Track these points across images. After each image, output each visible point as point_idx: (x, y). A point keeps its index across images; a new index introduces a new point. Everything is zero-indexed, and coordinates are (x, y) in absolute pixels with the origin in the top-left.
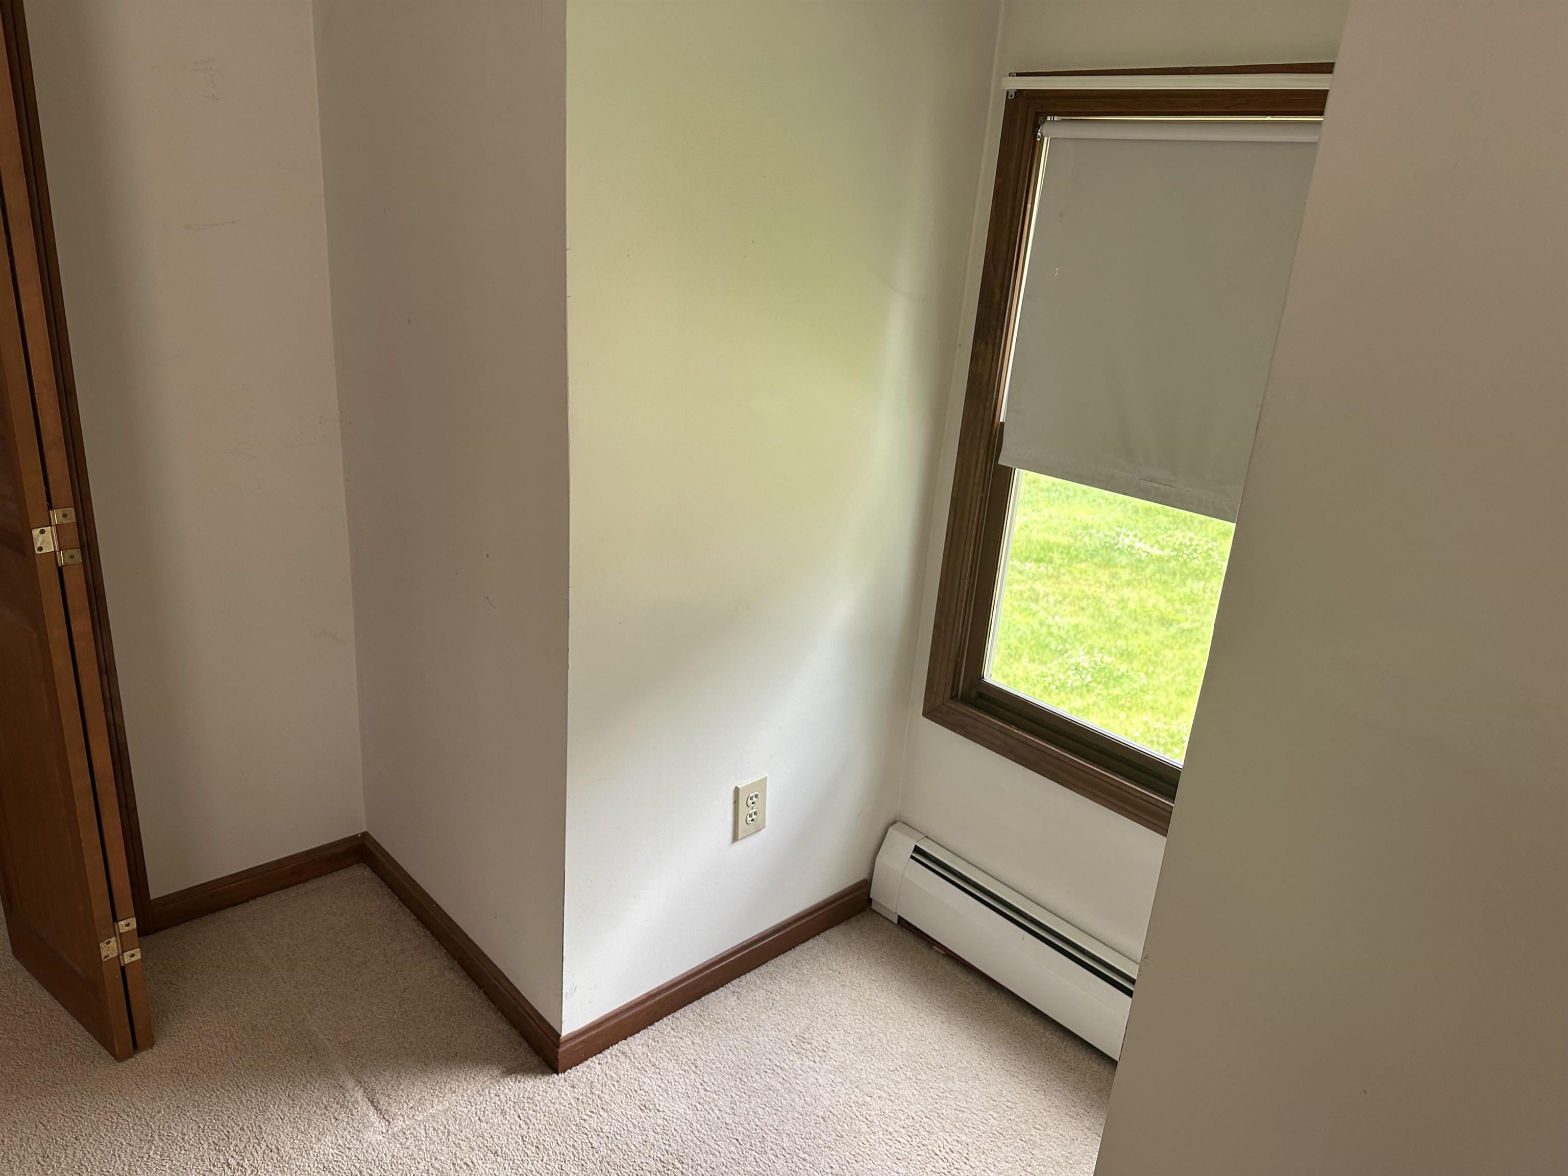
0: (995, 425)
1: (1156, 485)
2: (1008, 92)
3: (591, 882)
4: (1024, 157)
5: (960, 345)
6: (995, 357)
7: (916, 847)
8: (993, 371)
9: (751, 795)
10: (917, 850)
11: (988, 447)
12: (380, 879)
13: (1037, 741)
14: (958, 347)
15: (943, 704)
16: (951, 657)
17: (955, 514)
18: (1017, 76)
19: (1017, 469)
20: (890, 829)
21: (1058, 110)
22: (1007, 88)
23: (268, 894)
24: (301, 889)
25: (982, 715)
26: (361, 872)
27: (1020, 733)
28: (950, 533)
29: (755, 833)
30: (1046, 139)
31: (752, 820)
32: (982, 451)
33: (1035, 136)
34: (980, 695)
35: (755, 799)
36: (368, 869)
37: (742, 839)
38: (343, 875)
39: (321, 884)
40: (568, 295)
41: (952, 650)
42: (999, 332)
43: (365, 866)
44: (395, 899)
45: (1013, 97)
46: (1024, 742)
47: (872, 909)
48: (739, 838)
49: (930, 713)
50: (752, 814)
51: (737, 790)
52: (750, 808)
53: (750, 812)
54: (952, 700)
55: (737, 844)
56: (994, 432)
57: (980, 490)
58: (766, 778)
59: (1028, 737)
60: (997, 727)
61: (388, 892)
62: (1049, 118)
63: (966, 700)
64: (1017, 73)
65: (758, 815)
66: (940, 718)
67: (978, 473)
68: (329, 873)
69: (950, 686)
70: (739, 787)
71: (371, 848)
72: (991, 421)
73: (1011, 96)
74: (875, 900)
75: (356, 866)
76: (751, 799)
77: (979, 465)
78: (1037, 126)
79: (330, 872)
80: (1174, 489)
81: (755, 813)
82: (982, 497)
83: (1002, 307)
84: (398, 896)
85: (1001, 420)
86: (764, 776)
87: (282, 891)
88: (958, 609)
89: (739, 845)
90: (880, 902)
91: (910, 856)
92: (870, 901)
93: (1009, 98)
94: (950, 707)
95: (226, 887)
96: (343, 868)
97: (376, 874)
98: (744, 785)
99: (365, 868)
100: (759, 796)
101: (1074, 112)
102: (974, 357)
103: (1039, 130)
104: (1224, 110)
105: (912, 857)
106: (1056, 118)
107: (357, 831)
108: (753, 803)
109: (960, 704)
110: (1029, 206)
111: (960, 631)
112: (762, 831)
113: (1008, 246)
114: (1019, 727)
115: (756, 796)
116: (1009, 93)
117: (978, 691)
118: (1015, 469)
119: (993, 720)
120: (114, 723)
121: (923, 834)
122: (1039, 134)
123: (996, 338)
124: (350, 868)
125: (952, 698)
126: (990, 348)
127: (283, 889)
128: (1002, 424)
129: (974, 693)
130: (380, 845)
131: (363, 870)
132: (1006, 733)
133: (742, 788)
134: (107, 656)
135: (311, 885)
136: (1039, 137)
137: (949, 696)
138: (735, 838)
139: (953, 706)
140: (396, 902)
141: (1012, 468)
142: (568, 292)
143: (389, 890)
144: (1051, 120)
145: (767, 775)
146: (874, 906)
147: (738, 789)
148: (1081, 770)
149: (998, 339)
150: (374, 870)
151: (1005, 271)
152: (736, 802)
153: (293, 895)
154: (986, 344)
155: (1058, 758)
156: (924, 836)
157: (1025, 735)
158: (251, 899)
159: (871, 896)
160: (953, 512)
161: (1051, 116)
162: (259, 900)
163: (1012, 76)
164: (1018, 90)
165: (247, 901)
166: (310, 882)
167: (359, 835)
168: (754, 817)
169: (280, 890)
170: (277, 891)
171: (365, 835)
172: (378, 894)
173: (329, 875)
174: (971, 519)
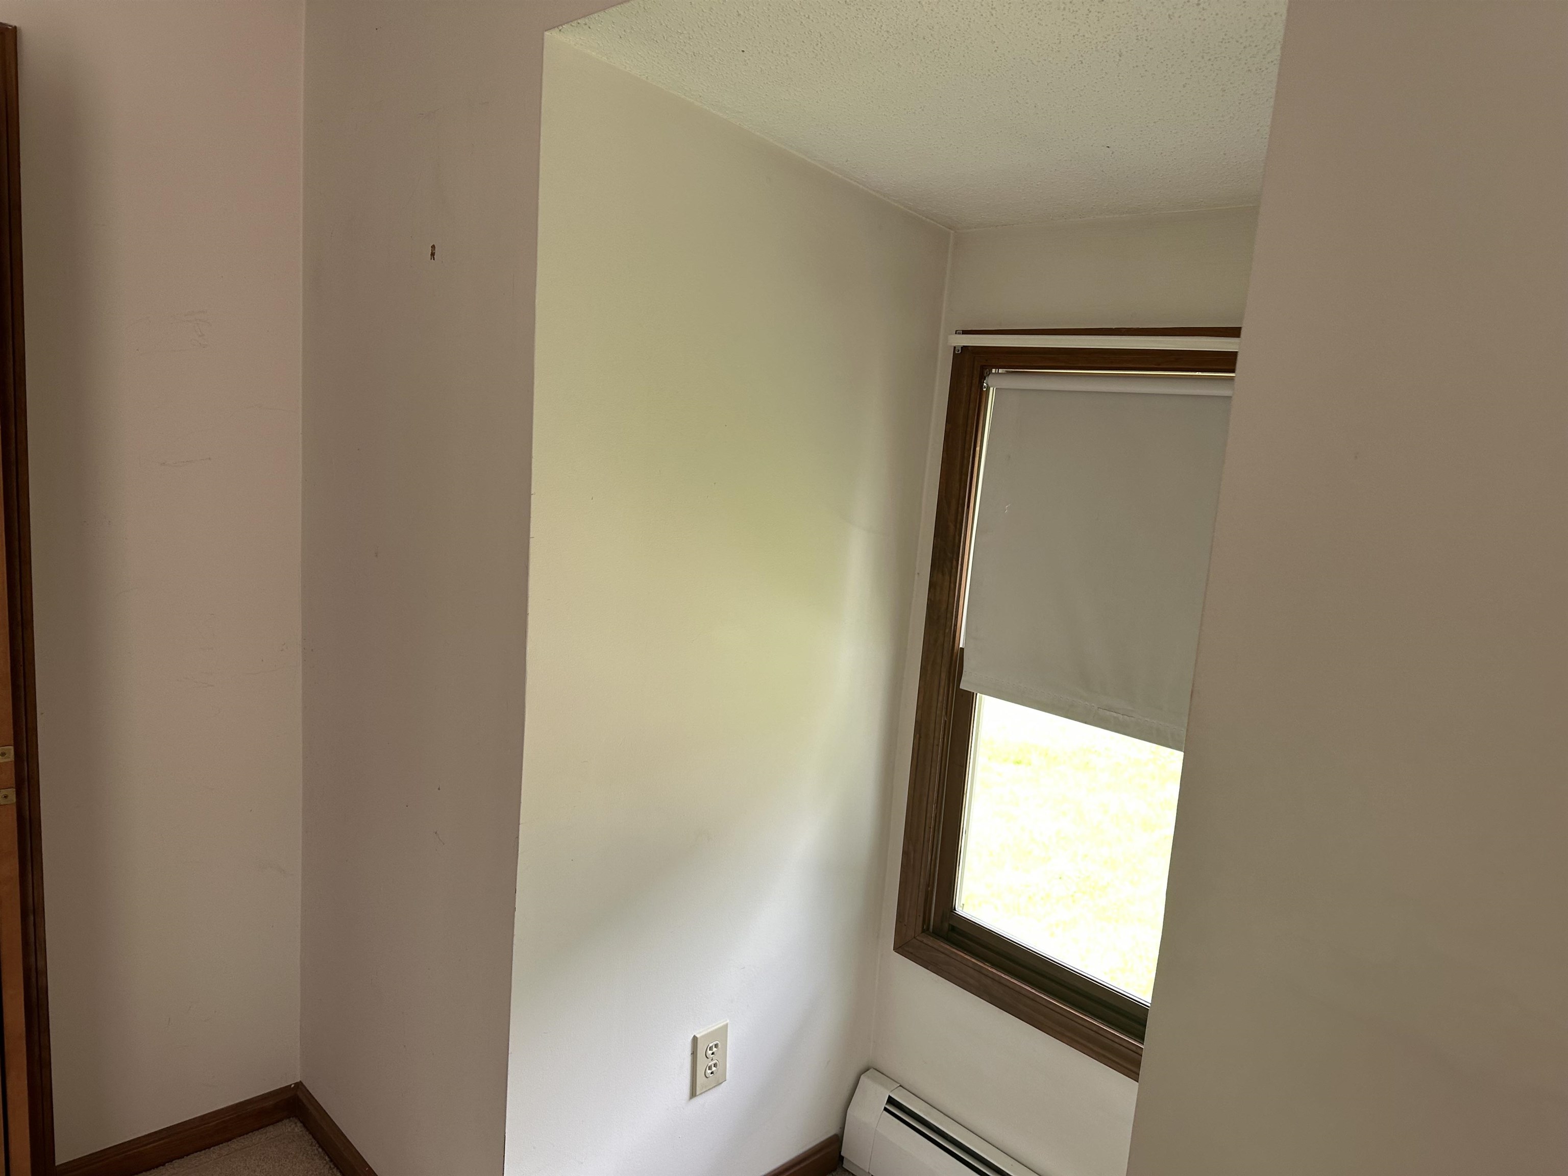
0: (955, 651)
1: (1115, 715)
2: (955, 347)
3: (534, 1148)
4: (972, 406)
5: (918, 574)
6: (952, 585)
7: (890, 1097)
8: (951, 600)
9: (711, 1045)
10: (891, 1101)
11: (949, 672)
12: (311, 1137)
13: (1012, 980)
14: (916, 576)
15: (914, 938)
16: (921, 887)
17: (920, 737)
18: (963, 334)
19: (978, 694)
20: (862, 1076)
21: (1002, 364)
22: (955, 345)
23: (187, 1156)
24: (224, 1149)
25: (954, 950)
26: (292, 1128)
27: (994, 971)
28: (915, 755)
29: (714, 1087)
30: (991, 389)
31: (712, 1073)
32: (944, 676)
33: (982, 386)
34: (953, 929)
35: (715, 1049)
36: (299, 1124)
37: (699, 1095)
38: (272, 1131)
39: (246, 1143)
40: (531, 537)
41: (922, 880)
42: (955, 563)
43: (296, 1121)
44: (325, 1160)
45: (960, 352)
46: (1000, 982)
47: (843, 1168)
48: (697, 1094)
49: (902, 947)
50: (711, 1066)
51: (695, 1039)
52: (710, 1059)
53: (710, 1064)
54: (923, 934)
55: (695, 1100)
56: (955, 655)
57: (944, 713)
58: (726, 1025)
59: (1003, 975)
60: (970, 965)
61: (319, 1152)
62: (994, 371)
63: (937, 934)
64: (963, 331)
65: (718, 1067)
66: (912, 953)
67: (940, 698)
68: (255, 1130)
69: (921, 919)
70: (698, 1036)
71: (305, 1101)
72: (950, 648)
73: (958, 351)
74: (847, 1159)
75: (286, 1121)
76: (711, 1049)
77: (941, 690)
78: (982, 378)
79: (258, 1129)
80: (1133, 718)
81: (715, 1065)
82: (945, 721)
83: (957, 541)
84: (329, 1157)
85: (961, 646)
86: (725, 1023)
87: (203, 1152)
88: (926, 836)
89: (698, 1100)
90: (851, 1159)
91: (883, 1108)
92: (842, 1158)
93: (957, 352)
94: (922, 942)
95: (141, 1149)
96: (273, 1124)
97: (308, 1130)
98: (702, 1034)
99: (296, 1123)
100: (720, 1046)
101: (1017, 366)
102: (932, 585)
103: (985, 382)
104: (1156, 366)
105: (886, 1109)
106: (1000, 371)
107: (290, 1081)
108: (713, 1054)
109: (932, 938)
110: (978, 449)
111: (929, 858)
112: (723, 1084)
113: (960, 486)
114: (994, 965)
115: (716, 1046)
116: (956, 349)
117: (949, 924)
118: (976, 694)
119: (966, 957)
120: (36, 968)
121: (898, 1083)
122: (985, 384)
123: (952, 568)
124: (280, 1124)
125: (923, 931)
126: (947, 577)
127: (205, 1149)
128: (962, 649)
129: (946, 925)
130: (314, 1098)
131: (293, 1126)
132: (980, 971)
133: (702, 1037)
134: (36, 895)
135: (235, 1145)
136: (985, 387)
137: (921, 929)
138: (693, 1094)
139: (925, 941)
140: (327, 1163)
141: (973, 693)
142: (531, 533)
143: (320, 1150)
144: (995, 373)
145: (728, 1021)
146: (845, 1165)
147: (697, 1038)
148: (1058, 1013)
149: (954, 570)
150: (305, 1125)
151: (958, 507)
152: (694, 1053)
153: (214, 1156)
154: (943, 575)
155: (1034, 999)
156: (899, 1085)
157: (999, 973)
158: (168, 1162)
159: (842, 1154)
160: (918, 735)
161: (996, 369)
162: (176, 1163)
163: (959, 334)
164: (964, 346)
165: (163, 1165)
166: (235, 1140)
167: (293, 1086)
168: (714, 1069)
169: (200, 1151)
170: (196, 1152)
171: (299, 1085)
172: (308, 1154)
173: (256, 1133)
174: (936, 742)
